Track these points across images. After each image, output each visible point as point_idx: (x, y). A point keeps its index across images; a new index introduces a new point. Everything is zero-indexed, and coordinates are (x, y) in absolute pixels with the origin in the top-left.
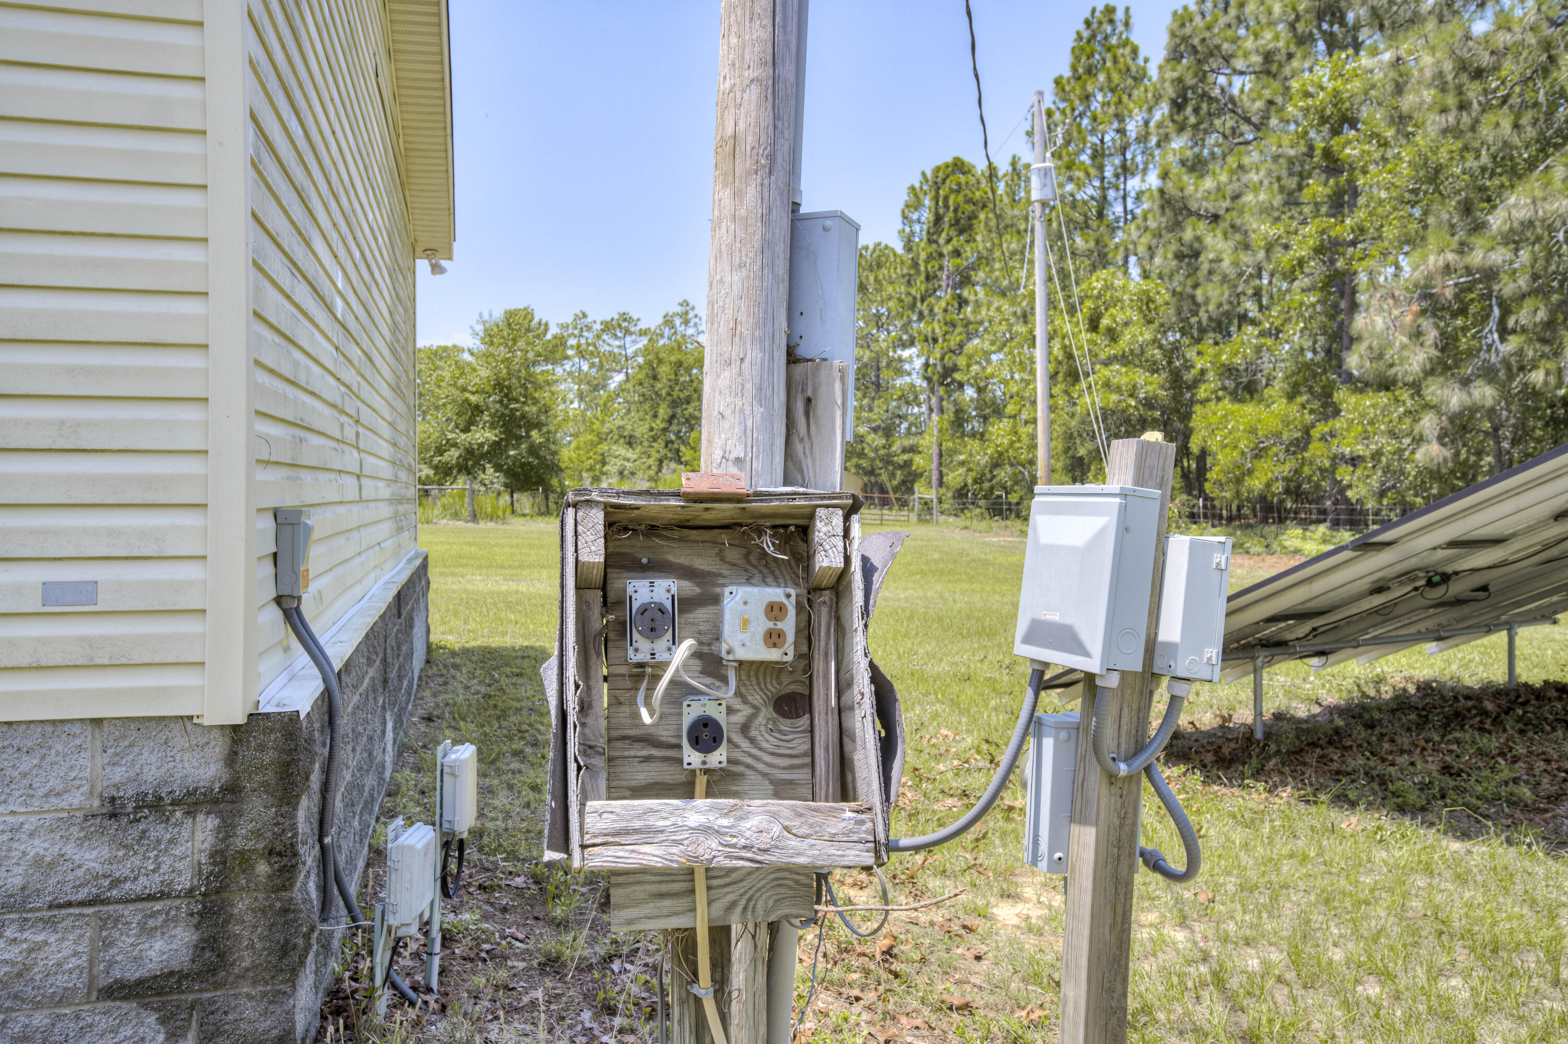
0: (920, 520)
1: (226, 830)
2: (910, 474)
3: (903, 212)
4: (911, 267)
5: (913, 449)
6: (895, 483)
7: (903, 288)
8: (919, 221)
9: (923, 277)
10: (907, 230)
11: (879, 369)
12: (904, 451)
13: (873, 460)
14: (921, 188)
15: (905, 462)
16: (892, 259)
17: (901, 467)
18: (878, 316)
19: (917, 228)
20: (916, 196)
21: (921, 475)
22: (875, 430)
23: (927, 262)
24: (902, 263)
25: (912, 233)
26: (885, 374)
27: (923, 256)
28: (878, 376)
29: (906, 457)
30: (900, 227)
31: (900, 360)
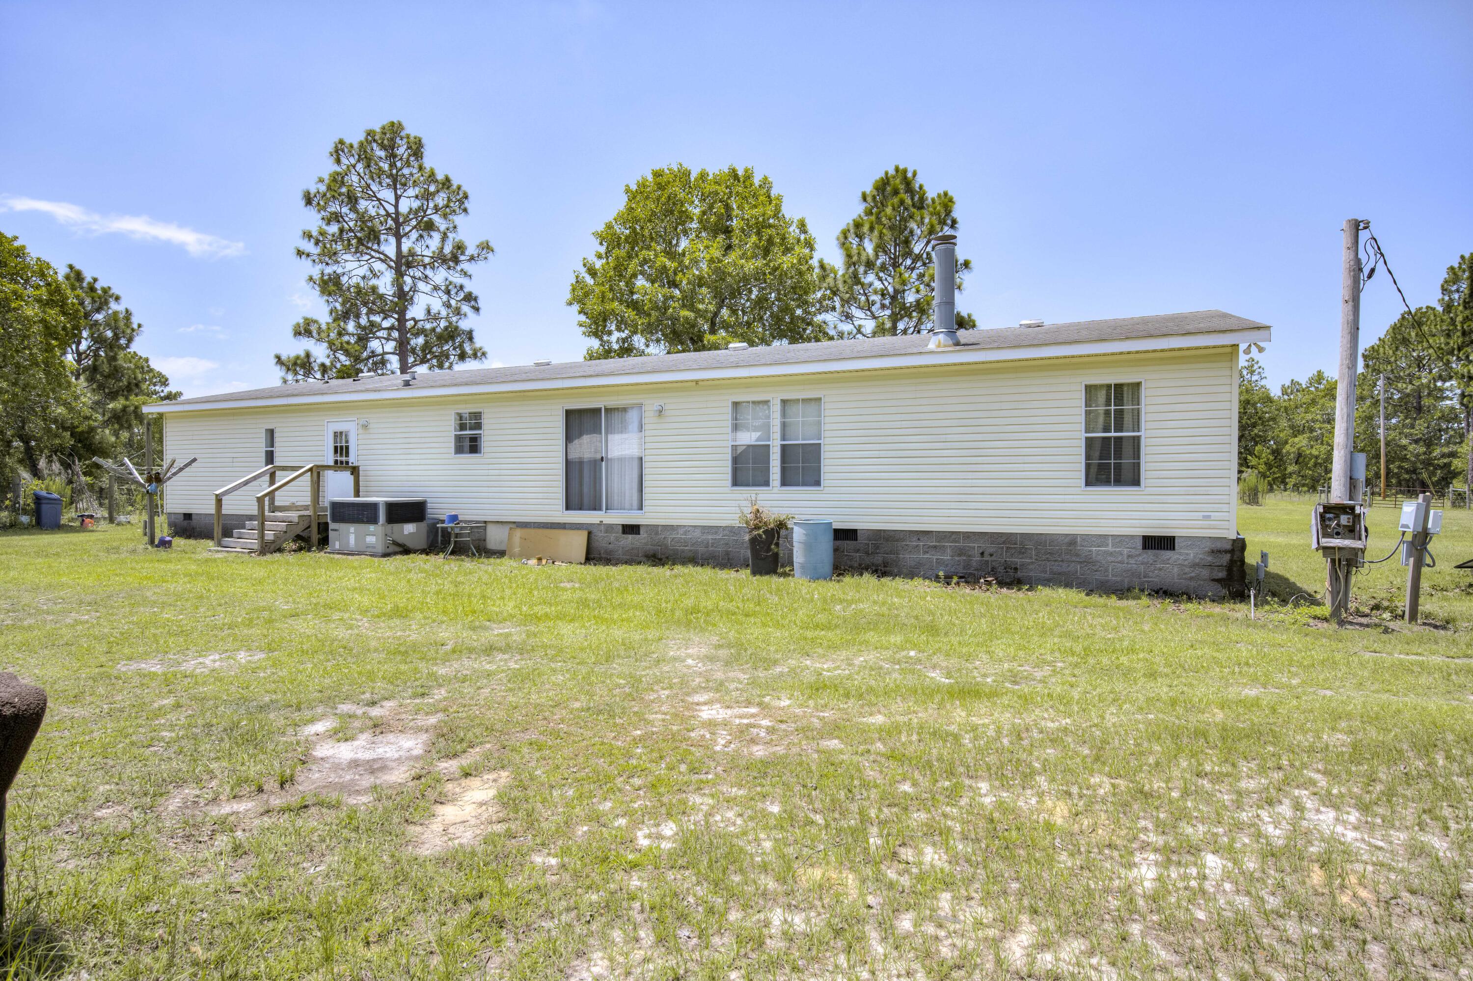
0: (1454, 505)
1: (1232, 556)
2: (1450, 472)
3: (1442, 286)
4: (1450, 324)
5: (1453, 455)
6: (1435, 479)
7: (1442, 339)
8: (1458, 291)
9: (1459, 334)
10: (1447, 298)
11: (1420, 397)
12: (1443, 456)
13: (1415, 463)
14: (1460, 268)
15: (1445, 464)
16: (1432, 317)
17: (1441, 468)
18: (1419, 359)
19: (1456, 296)
20: (1455, 274)
21: (1460, 473)
22: (1416, 442)
23: (1463, 323)
24: (1442, 321)
25: (1451, 300)
26: (1426, 402)
27: (1460, 319)
28: (1419, 403)
29: (1446, 461)
30: (1440, 296)
31: (1441, 390)
